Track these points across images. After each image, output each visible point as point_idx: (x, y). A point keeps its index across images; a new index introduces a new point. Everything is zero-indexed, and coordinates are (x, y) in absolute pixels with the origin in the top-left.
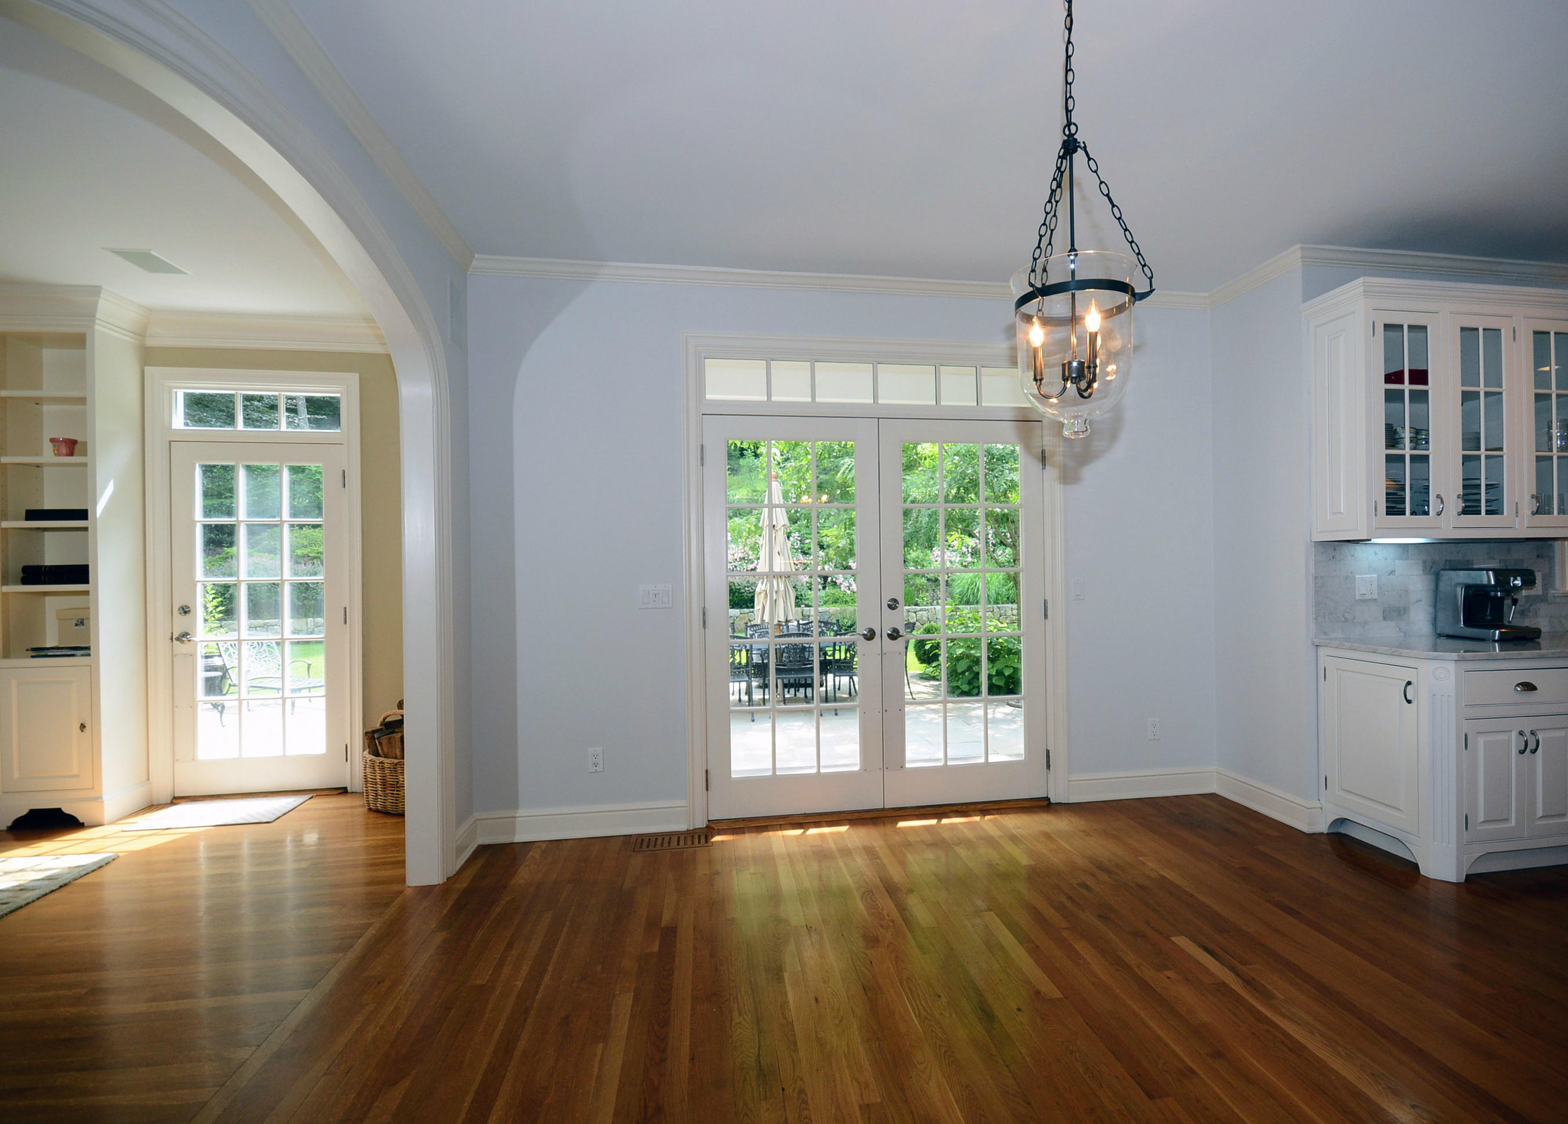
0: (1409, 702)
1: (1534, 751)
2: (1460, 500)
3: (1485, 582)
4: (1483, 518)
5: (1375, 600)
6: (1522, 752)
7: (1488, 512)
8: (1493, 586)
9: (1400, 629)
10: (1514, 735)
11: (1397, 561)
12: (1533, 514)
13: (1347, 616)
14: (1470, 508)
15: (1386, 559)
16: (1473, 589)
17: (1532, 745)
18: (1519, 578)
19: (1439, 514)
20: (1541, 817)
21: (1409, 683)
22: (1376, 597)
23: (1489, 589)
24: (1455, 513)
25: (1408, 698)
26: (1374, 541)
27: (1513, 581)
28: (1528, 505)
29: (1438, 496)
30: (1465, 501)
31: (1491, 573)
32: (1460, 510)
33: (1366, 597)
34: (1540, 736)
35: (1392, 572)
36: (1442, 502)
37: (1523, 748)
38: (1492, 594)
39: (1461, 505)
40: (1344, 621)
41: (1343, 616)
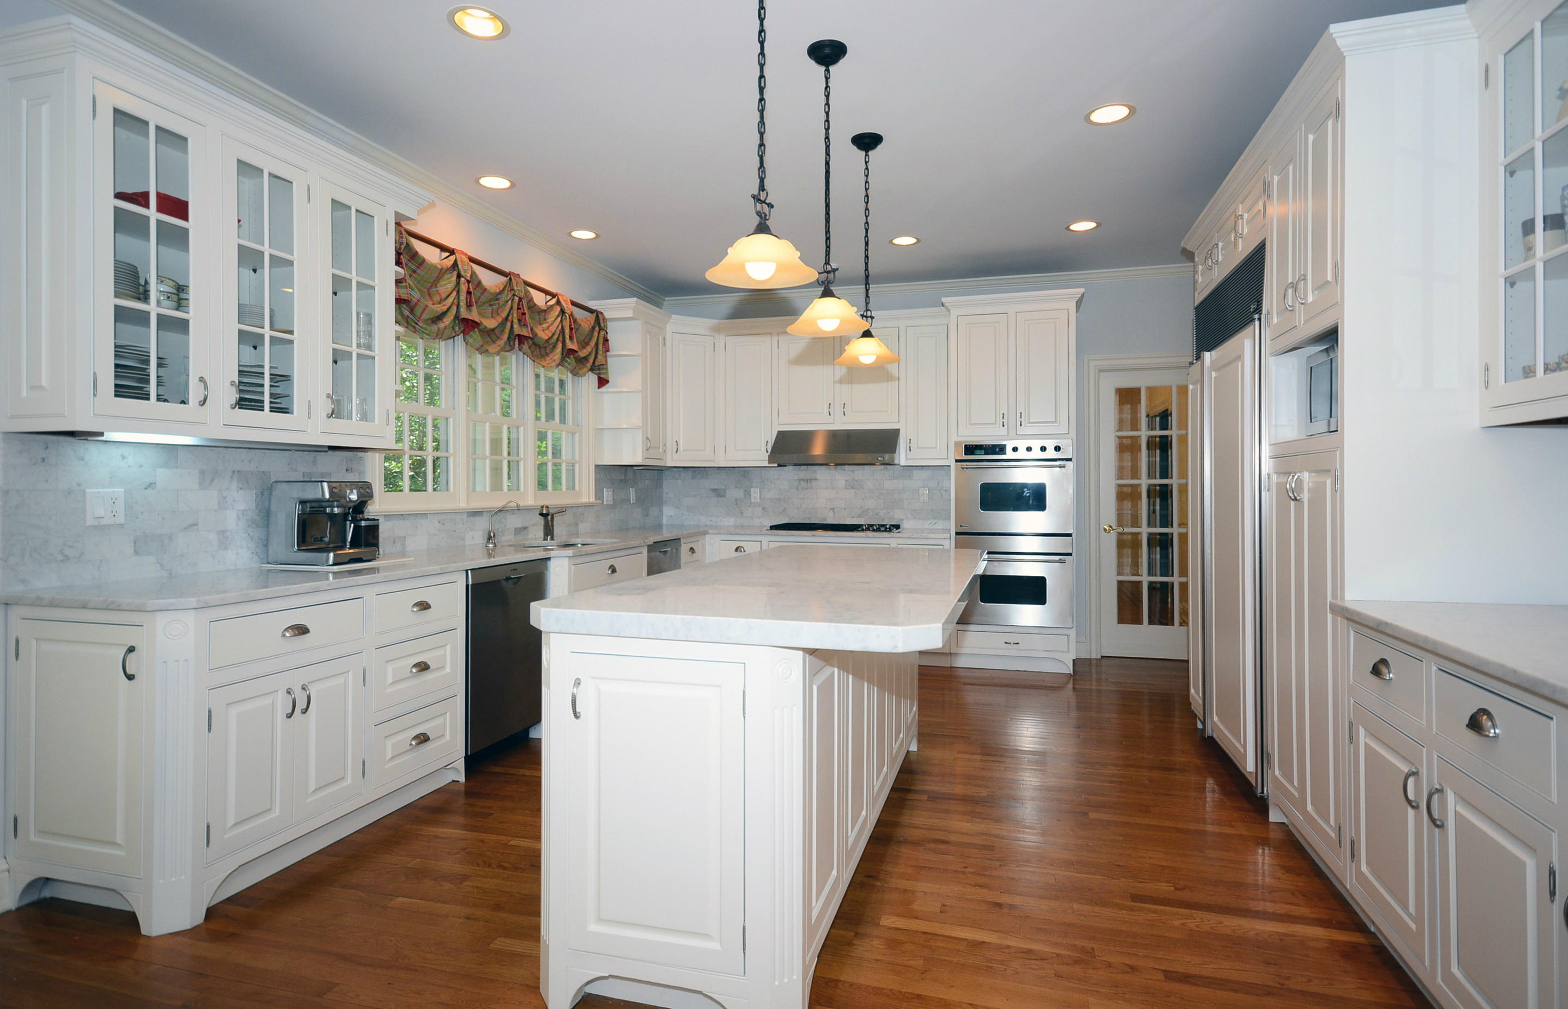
0: (130, 677)
1: (305, 711)
2: (234, 389)
3: (319, 496)
4: (266, 417)
5: (122, 525)
6: (290, 716)
7: (273, 410)
8: (328, 501)
9: (161, 566)
10: (281, 694)
11: (159, 470)
12: (330, 416)
13: (68, 552)
14: (247, 402)
15: (141, 466)
16: (308, 505)
17: (301, 705)
18: (355, 491)
19: (203, 402)
20: (314, 791)
21: (131, 650)
22: (120, 519)
23: (325, 504)
24: (228, 405)
25: (129, 672)
26: (108, 436)
27: (350, 493)
28: (323, 406)
29: (202, 379)
30: (241, 391)
31: (325, 485)
32: (234, 402)
33: (104, 522)
34: (313, 690)
35: (151, 485)
36: (206, 388)
37: (290, 711)
38: (328, 510)
39: (234, 396)
40: (62, 561)
41: (61, 552)
